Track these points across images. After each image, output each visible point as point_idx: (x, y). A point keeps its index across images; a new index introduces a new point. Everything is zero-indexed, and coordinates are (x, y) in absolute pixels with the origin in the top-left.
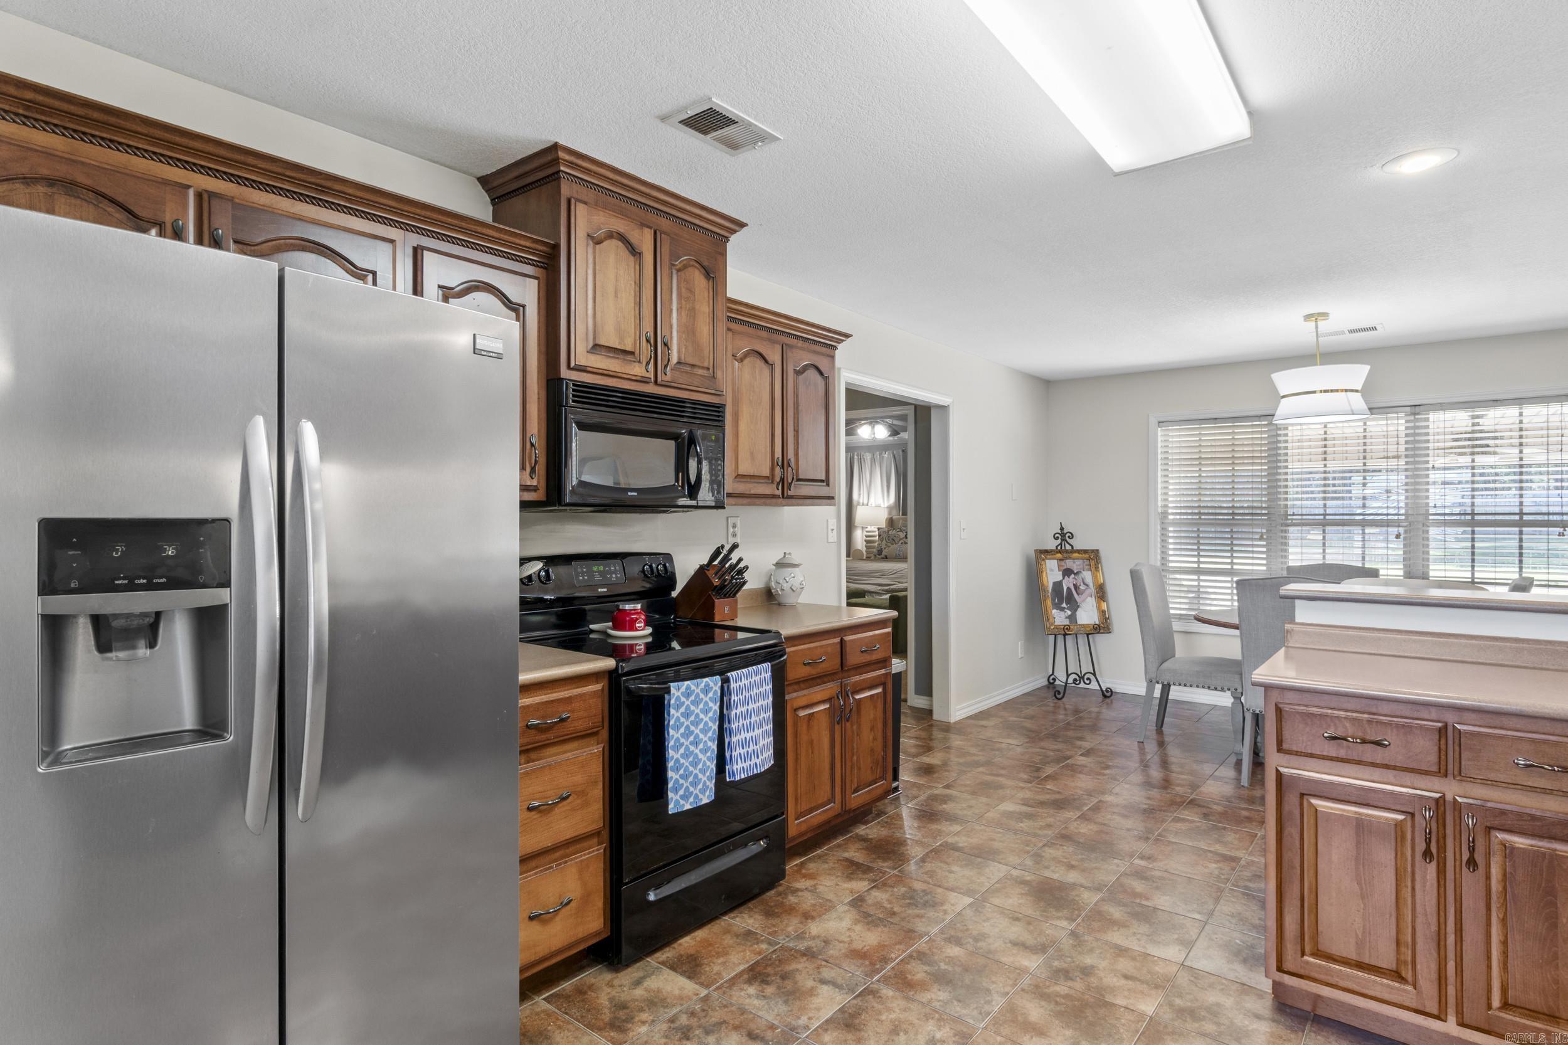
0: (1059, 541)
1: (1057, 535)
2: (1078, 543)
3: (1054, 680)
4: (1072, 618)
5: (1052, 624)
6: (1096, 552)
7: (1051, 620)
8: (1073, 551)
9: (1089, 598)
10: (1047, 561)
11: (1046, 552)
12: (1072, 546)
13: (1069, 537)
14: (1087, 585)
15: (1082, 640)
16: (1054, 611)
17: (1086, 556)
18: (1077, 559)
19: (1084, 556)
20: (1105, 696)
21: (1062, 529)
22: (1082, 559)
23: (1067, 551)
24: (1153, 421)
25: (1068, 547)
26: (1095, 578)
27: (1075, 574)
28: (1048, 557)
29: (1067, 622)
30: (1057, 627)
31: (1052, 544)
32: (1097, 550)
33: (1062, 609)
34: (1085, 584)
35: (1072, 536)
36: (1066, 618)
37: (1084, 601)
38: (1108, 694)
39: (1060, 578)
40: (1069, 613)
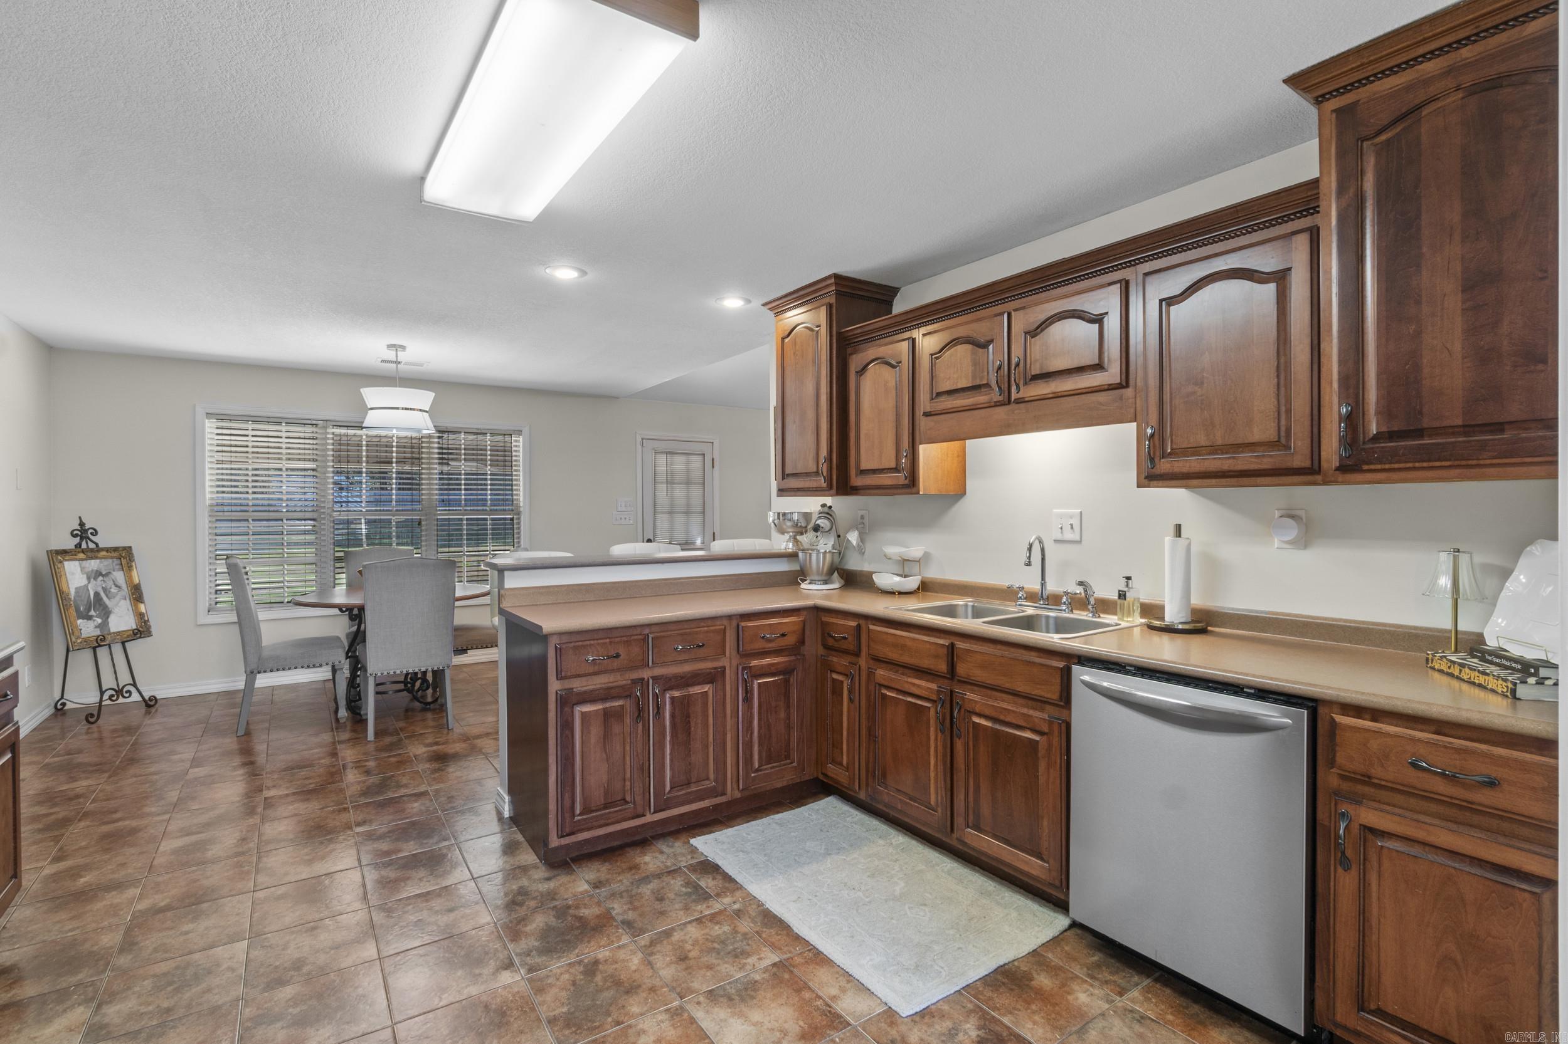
0: (77, 540)
1: (75, 532)
2: (103, 540)
3: (64, 704)
4: (104, 625)
5: (78, 638)
6: (128, 549)
7: (76, 633)
8: (98, 549)
9: (123, 602)
10: (66, 563)
11: (64, 552)
12: (97, 545)
13: (92, 534)
14: (119, 587)
15: (117, 649)
16: (79, 621)
17: (116, 554)
19: (113, 554)
20: (148, 706)
21: (82, 524)
22: (112, 558)
23: (92, 550)
24: (200, 412)
25: (92, 545)
26: (129, 579)
27: (103, 576)
28: (67, 558)
29: (98, 632)
30: (85, 640)
31: (70, 543)
32: (130, 547)
33: (90, 618)
34: (116, 586)
35: (95, 533)
36: (96, 627)
37: (117, 605)
38: (152, 703)
39: (84, 582)
40: (99, 621)
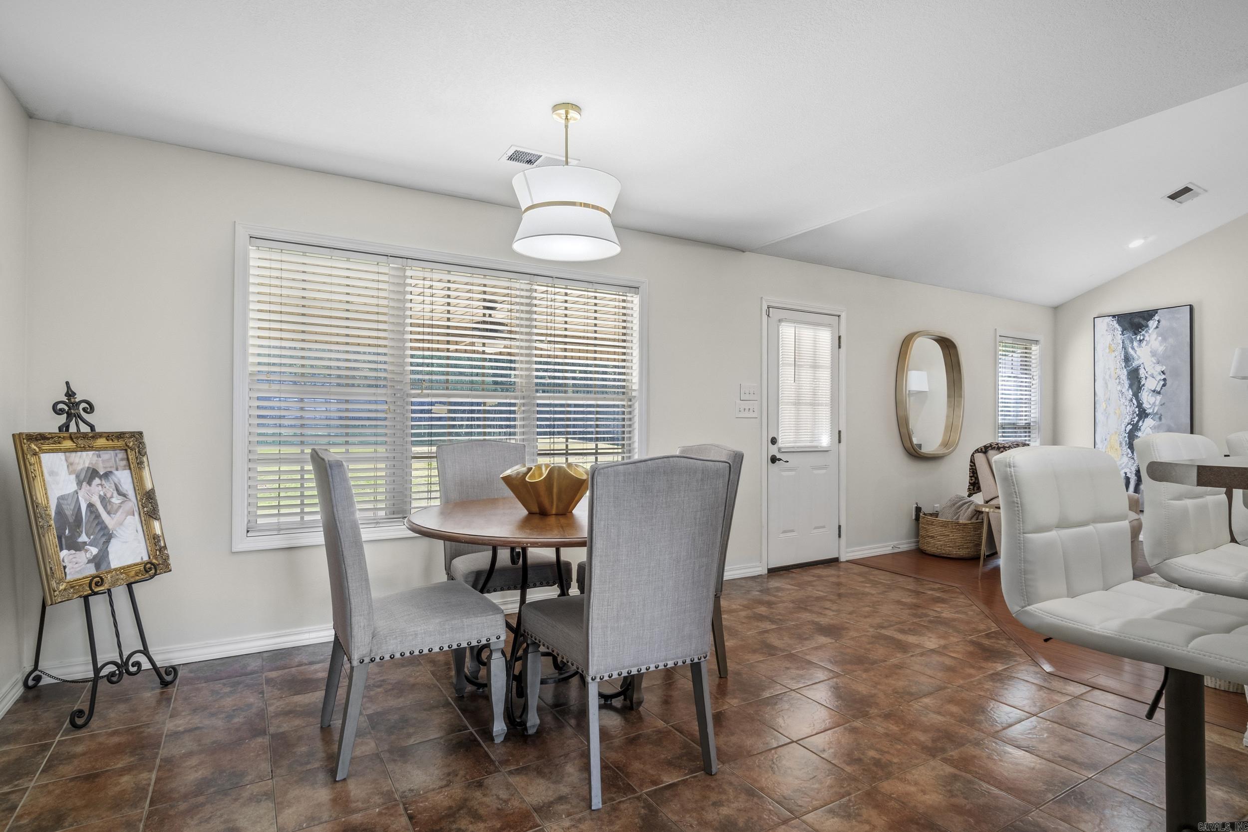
0: (63, 419)
1: (61, 406)
2: (103, 421)
3: (38, 679)
4: (100, 560)
5: (61, 581)
6: (138, 436)
7: (58, 574)
8: (96, 436)
9: (130, 518)
10: (45, 457)
11: (41, 438)
12: (92, 427)
13: (84, 410)
14: (124, 495)
15: (120, 595)
16: (64, 553)
17: (121, 443)
18: (105, 449)
19: (116, 443)
20: (165, 684)
21: (70, 394)
22: (114, 448)
23: (85, 436)
24: (242, 235)
25: (85, 429)
26: (138, 481)
27: (100, 477)
28: (45, 447)
29: (91, 570)
30: (72, 585)
31: (52, 424)
32: (141, 433)
33: (77, 547)
34: (120, 493)
35: (90, 408)
36: (89, 561)
37: (121, 524)
38: (169, 678)
39: (72, 487)
40: (94, 551)
